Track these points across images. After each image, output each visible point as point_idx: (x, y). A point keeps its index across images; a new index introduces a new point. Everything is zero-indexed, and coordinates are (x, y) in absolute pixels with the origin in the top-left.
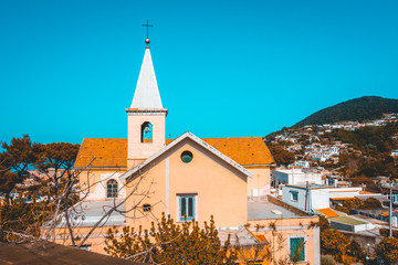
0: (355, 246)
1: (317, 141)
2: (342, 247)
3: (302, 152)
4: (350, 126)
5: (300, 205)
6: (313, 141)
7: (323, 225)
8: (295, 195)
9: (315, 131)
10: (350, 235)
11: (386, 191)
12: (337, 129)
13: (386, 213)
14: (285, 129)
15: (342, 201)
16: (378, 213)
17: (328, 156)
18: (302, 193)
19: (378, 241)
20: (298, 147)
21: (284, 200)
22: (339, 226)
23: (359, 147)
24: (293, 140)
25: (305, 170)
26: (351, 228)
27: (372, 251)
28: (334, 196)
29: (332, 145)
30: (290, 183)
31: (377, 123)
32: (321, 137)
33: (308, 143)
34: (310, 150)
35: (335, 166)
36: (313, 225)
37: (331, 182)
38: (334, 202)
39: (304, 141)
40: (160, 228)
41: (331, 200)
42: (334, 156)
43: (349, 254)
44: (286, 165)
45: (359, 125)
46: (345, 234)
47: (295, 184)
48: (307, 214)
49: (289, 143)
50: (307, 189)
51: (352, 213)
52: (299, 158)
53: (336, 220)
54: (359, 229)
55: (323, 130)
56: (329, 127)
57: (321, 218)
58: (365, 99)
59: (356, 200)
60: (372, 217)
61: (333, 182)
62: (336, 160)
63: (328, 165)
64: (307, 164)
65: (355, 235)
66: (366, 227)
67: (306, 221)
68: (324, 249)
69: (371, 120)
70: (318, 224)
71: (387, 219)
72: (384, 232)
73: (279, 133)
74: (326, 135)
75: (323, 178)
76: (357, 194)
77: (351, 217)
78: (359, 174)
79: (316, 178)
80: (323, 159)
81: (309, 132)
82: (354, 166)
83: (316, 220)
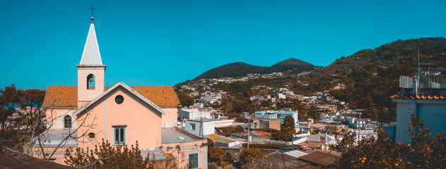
0: (228, 155)
1: (208, 90)
2: (221, 157)
3: (199, 97)
4: (229, 80)
5: (196, 133)
6: (206, 90)
7: (210, 144)
8: (194, 126)
9: (207, 83)
10: (226, 149)
11: (246, 121)
12: (221, 82)
13: (246, 135)
14: (188, 81)
15: (222, 128)
16: (242, 134)
17: (215, 100)
18: (198, 125)
19: (241, 151)
20: (196, 94)
21: (186, 130)
22: (220, 144)
23: (233, 94)
24: (193, 89)
25: (200, 109)
26: (227, 145)
27: (238, 157)
28: (217, 126)
29: (218, 92)
30: (190, 118)
31: (244, 79)
32: (211, 87)
33: (203, 91)
34: (204, 96)
35: (219, 107)
36: (203, 145)
37: (216, 117)
38: (217, 129)
39: (200, 90)
40: (101, 149)
41: (216, 128)
42: (219, 100)
43: (225, 161)
44: (188, 106)
45: (234, 80)
46: (223, 149)
47: (194, 119)
48: (200, 139)
49: (191, 91)
50: (201, 122)
51: (227, 136)
52: (197, 102)
53: (218, 141)
54: (231, 145)
55: (213, 82)
56: (216, 81)
57: (209, 140)
58: (237, 63)
59: (230, 128)
60: (238, 137)
61: (217, 117)
62: (220, 103)
63: (215, 106)
64: (202, 105)
65: (229, 149)
66: (235, 143)
67: (199, 143)
68: (210, 159)
69: (241, 78)
70: (207, 144)
71: (246, 138)
72: (245, 146)
73: (184, 84)
74: (214, 86)
75: (211, 114)
76: (231, 124)
77: (227, 138)
78: (233, 111)
79: (207, 115)
80: (212, 102)
81: (204, 83)
82: (230, 106)
83: (206, 142)
